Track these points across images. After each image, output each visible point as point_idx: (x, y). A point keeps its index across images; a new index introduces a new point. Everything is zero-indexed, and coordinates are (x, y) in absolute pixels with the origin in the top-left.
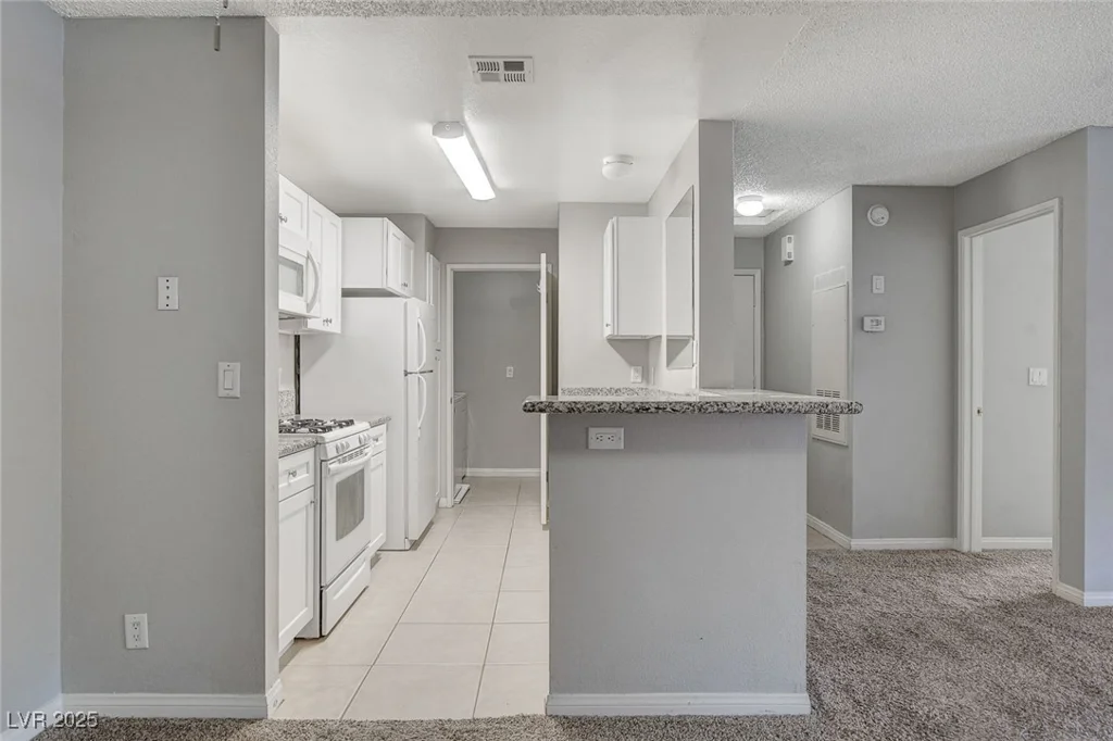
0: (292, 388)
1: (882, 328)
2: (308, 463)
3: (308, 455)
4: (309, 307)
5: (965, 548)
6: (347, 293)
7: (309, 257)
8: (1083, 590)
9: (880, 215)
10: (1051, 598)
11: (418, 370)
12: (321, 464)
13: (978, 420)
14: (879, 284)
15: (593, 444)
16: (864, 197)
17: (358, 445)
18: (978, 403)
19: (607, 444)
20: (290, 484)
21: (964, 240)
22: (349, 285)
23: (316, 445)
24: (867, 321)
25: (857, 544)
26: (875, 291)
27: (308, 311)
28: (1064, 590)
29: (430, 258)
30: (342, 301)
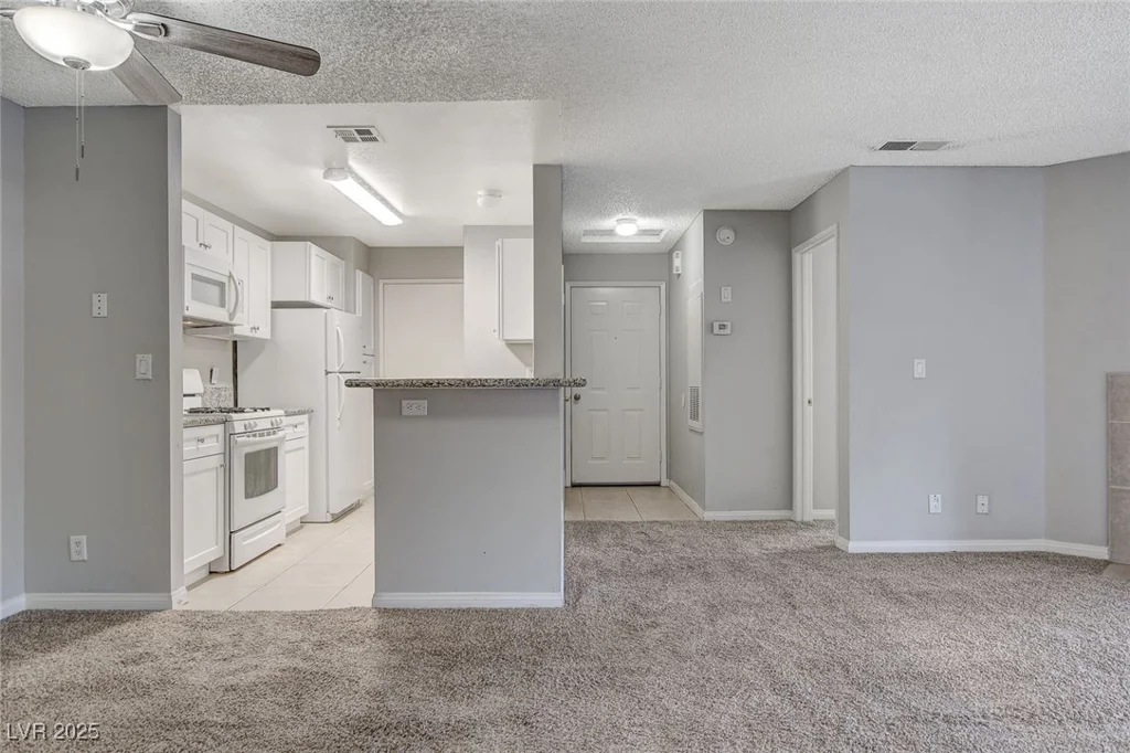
0: (231, 386)
1: (728, 331)
2: (217, 436)
3: (219, 429)
4: (232, 316)
5: (799, 519)
6: (276, 305)
7: (231, 276)
8: (849, 539)
9: (726, 236)
10: (833, 548)
11: (337, 369)
12: (229, 437)
13: (810, 410)
14: (727, 294)
15: (405, 412)
16: (715, 219)
17: (270, 427)
18: (809, 394)
19: (414, 411)
20: (198, 449)
21: (797, 257)
22: (280, 298)
23: (225, 422)
24: (716, 325)
25: (709, 515)
26: (723, 300)
27: (231, 319)
28: (840, 541)
29: (360, 274)
30: (272, 313)
